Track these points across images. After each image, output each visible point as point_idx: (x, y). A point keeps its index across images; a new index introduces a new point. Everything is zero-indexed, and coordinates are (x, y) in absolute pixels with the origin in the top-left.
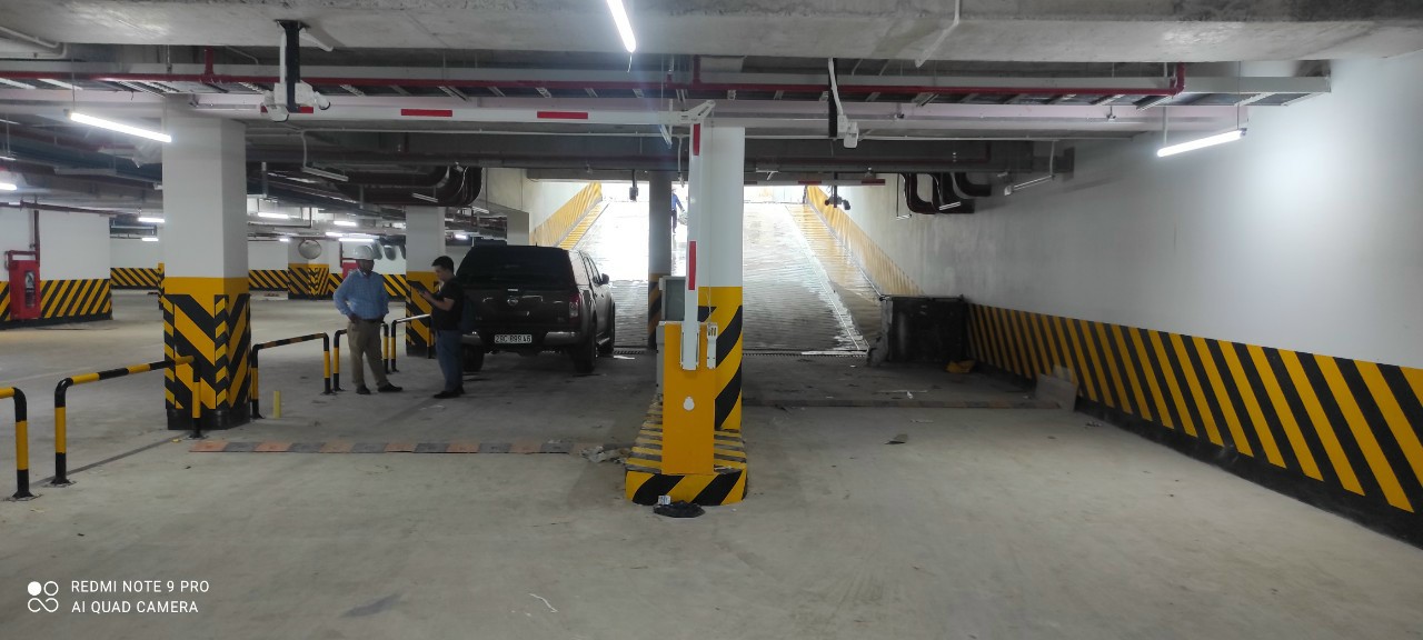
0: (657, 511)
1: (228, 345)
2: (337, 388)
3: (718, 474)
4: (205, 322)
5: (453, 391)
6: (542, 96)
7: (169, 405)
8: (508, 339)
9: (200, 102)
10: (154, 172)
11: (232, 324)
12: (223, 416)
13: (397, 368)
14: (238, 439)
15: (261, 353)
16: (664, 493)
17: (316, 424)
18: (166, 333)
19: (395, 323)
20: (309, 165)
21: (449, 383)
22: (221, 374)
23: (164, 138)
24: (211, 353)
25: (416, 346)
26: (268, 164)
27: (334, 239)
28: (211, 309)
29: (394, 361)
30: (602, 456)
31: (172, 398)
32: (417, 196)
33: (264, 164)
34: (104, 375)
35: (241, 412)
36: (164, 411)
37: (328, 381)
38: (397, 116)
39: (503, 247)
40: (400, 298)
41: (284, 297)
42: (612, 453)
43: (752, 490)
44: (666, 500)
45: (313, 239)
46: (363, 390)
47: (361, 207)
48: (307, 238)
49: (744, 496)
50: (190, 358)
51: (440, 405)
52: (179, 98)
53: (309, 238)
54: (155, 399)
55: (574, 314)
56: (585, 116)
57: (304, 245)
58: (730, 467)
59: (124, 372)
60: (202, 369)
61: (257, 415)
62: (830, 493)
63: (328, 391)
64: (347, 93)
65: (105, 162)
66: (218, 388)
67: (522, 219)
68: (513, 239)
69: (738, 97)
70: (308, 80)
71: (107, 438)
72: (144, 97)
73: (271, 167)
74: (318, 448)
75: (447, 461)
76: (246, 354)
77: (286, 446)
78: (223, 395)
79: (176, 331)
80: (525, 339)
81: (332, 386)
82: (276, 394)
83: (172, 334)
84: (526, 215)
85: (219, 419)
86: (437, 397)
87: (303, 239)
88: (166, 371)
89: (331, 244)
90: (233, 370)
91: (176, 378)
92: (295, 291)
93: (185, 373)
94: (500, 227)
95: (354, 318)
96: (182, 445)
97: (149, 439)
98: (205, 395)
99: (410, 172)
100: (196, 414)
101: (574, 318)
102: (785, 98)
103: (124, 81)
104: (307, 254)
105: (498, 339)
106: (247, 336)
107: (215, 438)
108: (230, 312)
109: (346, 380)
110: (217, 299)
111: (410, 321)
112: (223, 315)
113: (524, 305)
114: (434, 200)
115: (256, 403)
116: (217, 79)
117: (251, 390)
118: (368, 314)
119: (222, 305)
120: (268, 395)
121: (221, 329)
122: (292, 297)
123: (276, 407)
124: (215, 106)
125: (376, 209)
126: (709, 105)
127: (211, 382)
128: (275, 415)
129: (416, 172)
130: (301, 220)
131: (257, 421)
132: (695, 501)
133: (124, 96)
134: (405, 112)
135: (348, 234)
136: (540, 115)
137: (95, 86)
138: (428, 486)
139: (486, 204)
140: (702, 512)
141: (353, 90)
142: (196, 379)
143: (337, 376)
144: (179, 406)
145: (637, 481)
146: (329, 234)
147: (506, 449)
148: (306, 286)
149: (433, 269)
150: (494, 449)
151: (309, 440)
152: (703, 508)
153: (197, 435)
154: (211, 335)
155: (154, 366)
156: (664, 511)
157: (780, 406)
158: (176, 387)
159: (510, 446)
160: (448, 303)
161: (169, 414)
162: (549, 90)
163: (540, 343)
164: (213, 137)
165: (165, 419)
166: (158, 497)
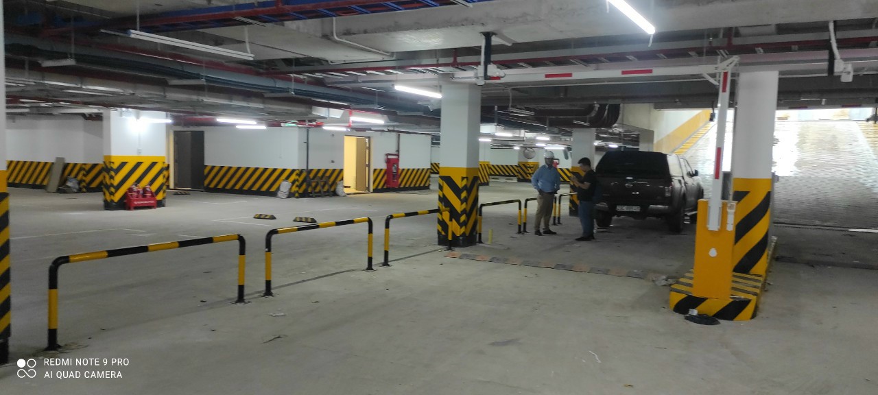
0: (687, 318)
1: (467, 204)
2: (525, 231)
3: (732, 300)
4: (457, 191)
5: (588, 237)
6: (631, 60)
7: (439, 233)
8: (625, 209)
9: (456, 76)
10: (437, 113)
11: (469, 193)
12: (463, 240)
13: (561, 222)
14: (468, 253)
15: (484, 209)
16: (694, 308)
17: (508, 248)
18: (439, 196)
19: (561, 195)
20: (513, 107)
21: (585, 232)
22: (463, 218)
23: (437, 96)
24: (459, 206)
25: (574, 211)
26: (498, 107)
27: (542, 148)
28: (461, 184)
29: (559, 218)
30: (664, 283)
31: (440, 228)
32: (575, 122)
33: (496, 107)
34: (408, 215)
35: (471, 239)
36: (436, 235)
37: (520, 226)
38: (543, 78)
39: (637, 153)
40: (565, 182)
41: (515, 180)
42: (670, 281)
43: (760, 315)
44: (694, 312)
45: (531, 148)
46: (538, 233)
47: (547, 129)
48: (528, 148)
49: (754, 316)
50: (448, 209)
51: (578, 244)
52: (445, 75)
53: (529, 147)
54: (433, 230)
55: (668, 194)
56: (650, 71)
57: (526, 151)
58: (743, 297)
59: (416, 214)
60: (454, 214)
61: (480, 242)
62: (821, 323)
63: (520, 232)
64: (522, 67)
65: (418, 108)
66: (461, 225)
67: (649, 135)
68: (643, 147)
69: (765, 52)
70: (495, 63)
71: (411, 247)
72: (429, 75)
73: (500, 108)
74: (505, 261)
75: (571, 276)
76: (474, 209)
77: (489, 258)
78: (463, 230)
79: (444, 195)
80: (636, 209)
81: (522, 229)
82: (490, 231)
83: (441, 196)
84: (653, 132)
85: (461, 242)
86: (578, 240)
87: (526, 148)
88: (437, 215)
89: (541, 150)
90: (469, 217)
91: (443, 219)
92: (520, 177)
93: (446, 216)
94: (636, 140)
95: (541, 191)
96: (442, 253)
97: (430, 248)
98: (455, 228)
99: (573, 108)
100: (450, 238)
101: (668, 197)
102: (801, 49)
103: (418, 68)
104: (528, 157)
105: (619, 208)
106: (476, 199)
107: (458, 251)
108: (468, 186)
109: (531, 228)
110: (463, 178)
111: (571, 195)
112: (465, 187)
113: (635, 188)
114: (587, 124)
115: (480, 234)
116: (458, 64)
117: (478, 228)
118: (548, 189)
119: (465, 182)
120: (486, 231)
121: (464, 195)
122: (519, 180)
123: (490, 237)
124: (463, 78)
125: (556, 130)
126: (735, 59)
127: (458, 221)
128: (489, 243)
129: (576, 108)
130: (519, 137)
131: (480, 245)
132: (714, 316)
133: (420, 76)
134: (547, 76)
135: (546, 144)
136: (624, 73)
137: (407, 71)
138: (555, 287)
139: (622, 125)
140: (719, 323)
141: (525, 65)
142: (451, 220)
143: (525, 224)
144: (443, 233)
145: (677, 298)
146: (538, 145)
147: (606, 272)
148: (526, 174)
149: (578, 165)
150: (597, 271)
151: (501, 256)
152: (720, 321)
153: (450, 249)
154: (459, 197)
155: (431, 212)
156: (692, 319)
157: (811, 264)
158: (442, 223)
159: (609, 270)
160: (586, 185)
161: (439, 237)
162: (635, 57)
163: (645, 213)
164: (465, 94)
165: (437, 240)
166: (425, 277)
